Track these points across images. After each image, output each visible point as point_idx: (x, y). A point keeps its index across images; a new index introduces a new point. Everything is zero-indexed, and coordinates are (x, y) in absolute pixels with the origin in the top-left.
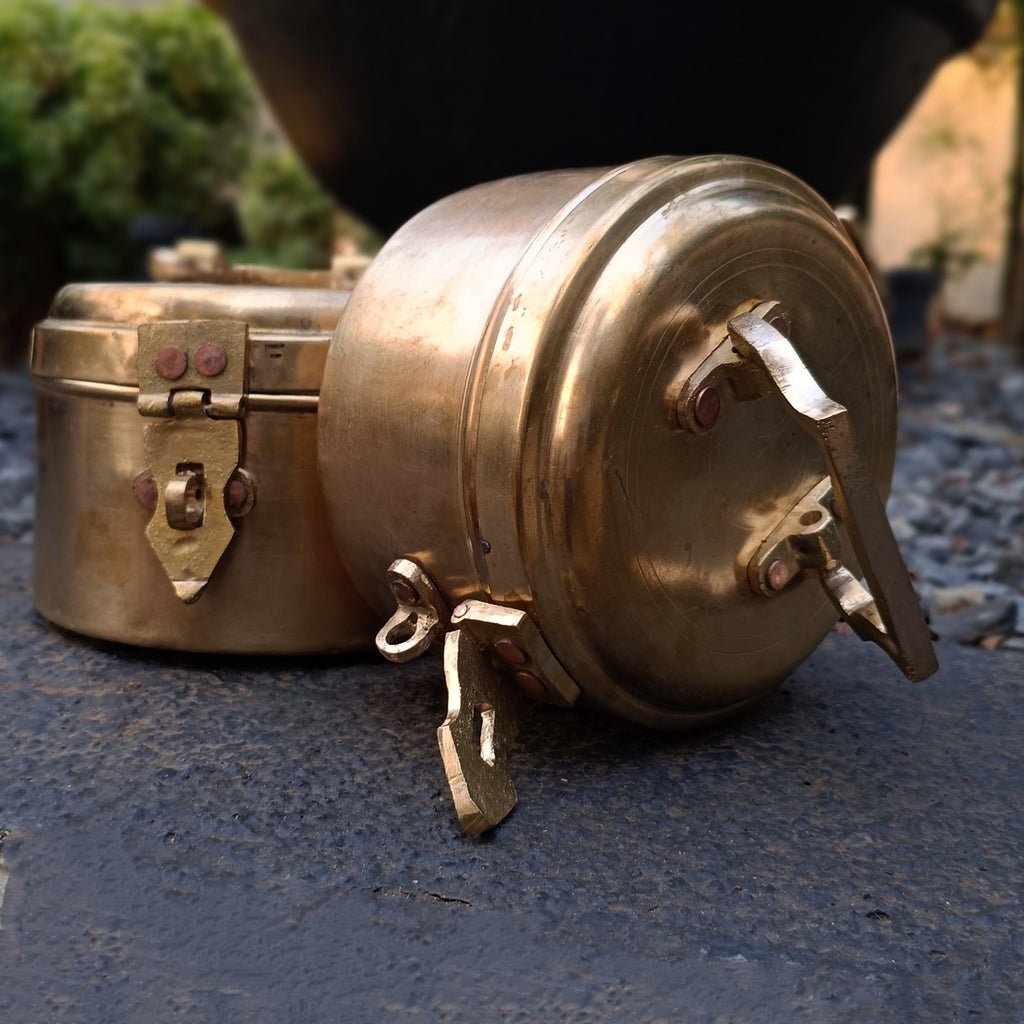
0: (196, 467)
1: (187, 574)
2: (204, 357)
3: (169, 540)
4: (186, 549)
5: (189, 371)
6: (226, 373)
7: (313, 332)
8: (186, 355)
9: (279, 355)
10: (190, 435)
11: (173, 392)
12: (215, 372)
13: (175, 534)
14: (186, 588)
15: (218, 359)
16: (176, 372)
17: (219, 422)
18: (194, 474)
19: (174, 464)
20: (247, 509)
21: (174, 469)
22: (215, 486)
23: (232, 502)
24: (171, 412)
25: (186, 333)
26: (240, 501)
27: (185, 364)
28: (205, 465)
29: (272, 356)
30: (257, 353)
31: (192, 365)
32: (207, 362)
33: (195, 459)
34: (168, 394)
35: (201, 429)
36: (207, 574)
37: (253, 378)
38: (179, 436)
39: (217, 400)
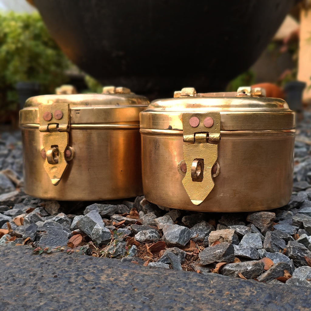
0: (56, 146)
1: (55, 177)
2: (56, 114)
3: (49, 168)
4: (54, 170)
5: (53, 119)
6: (63, 118)
7: (89, 106)
8: (52, 114)
9: (79, 113)
10: (54, 137)
11: (49, 124)
12: (60, 118)
13: (51, 166)
14: (54, 181)
15: (60, 114)
16: (49, 119)
17: (62, 133)
18: (56, 148)
19: (50, 146)
20: (72, 158)
21: (50, 147)
22: (61, 151)
23: (67, 156)
24: (48, 130)
25: (52, 107)
26: (69, 155)
27: (51, 116)
28: (59, 146)
29: (77, 113)
30: (72, 112)
31: (53, 117)
32: (57, 115)
33: (56, 144)
34: (47, 125)
35: (57, 135)
36: (60, 177)
37: (72, 120)
38: (51, 138)
39: (60, 126)
